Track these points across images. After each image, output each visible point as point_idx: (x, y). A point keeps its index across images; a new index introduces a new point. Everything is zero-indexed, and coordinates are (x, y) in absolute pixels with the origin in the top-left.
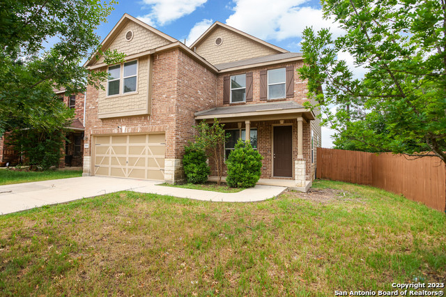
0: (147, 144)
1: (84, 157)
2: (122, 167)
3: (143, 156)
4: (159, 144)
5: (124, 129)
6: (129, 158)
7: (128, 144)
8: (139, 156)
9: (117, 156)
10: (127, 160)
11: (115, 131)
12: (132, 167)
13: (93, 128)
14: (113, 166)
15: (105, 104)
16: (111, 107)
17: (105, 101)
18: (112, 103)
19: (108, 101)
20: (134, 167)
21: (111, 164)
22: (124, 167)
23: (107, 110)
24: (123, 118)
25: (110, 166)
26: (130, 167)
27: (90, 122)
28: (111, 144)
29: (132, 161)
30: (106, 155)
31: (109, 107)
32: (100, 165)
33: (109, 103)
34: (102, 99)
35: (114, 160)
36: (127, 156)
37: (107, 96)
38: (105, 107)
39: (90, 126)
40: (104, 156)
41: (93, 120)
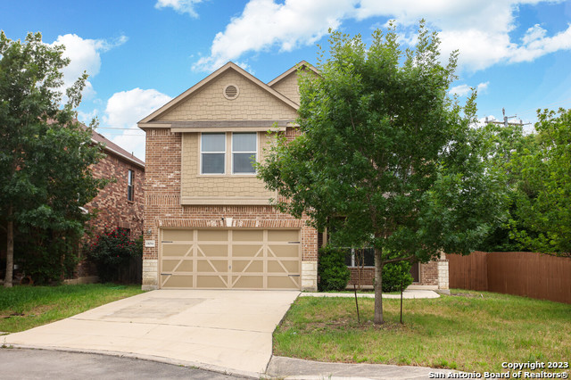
0: (265, 242)
1: (144, 261)
2: (220, 274)
3: (260, 258)
4: (286, 243)
5: (229, 222)
6: (234, 261)
7: (230, 241)
8: (252, 259)
9: (208, 258)
10: (230, 264)
11: (213, 224)
12: (240, 274)
13: (163, 217)
14: (201, 273)
15: (196, 185)
16: (210, 190)
17: (195, 180)
18: (210, 185)
19: (203, 181)
20: (243, 273)
21: (198, 271)
22: (225, 274)
23: (201, 193)
24: (227, 206)
25: (195, 273)
26: (236, 274)
27: (156, 207)
28: (196, 242)
29: (238, 266)
30: (186, 257)
31: (205, 189)
32: (173, 272)
33: (206, 185)
34: (189, 177)
35: (203, 265)
36: (230, 258)
37: (200, 174)
38: (197, 189)
39: (156, 213)
40: (182, 258)
41: (163, 206)
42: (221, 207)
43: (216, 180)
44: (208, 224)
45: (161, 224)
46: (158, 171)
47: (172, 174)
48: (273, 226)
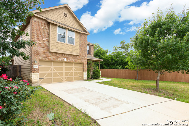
0: (74, 67)
2: (61, 77)
3: (72, 72)
4: (79, 67)
6: (65, 73)
7: (64, 66)
8: (70, 72)
9: (57, 72)
10: (64, 74)
12: (67, 77)
13: (41, 56)
14: (55, 77)
15: (56, 45)
16: (61, 48)
17: (55, 43)
18: (61, 46)
19: (58, 44)
20: (68, 76)
21: (54, 76)
22: (62, 77)
23: (57, 48)
24: (65, 54)
25: (52, 77)
26: (66, 77)
27: (38, 51)
28: (53, 66)
29: (66, 74)
30: (49, 72)
31: (59, 47)
32: (44, 78)
33: (59, 45)
34: (53, 41)
35: (55, 74)
36: (64, 72)
37: (57, 41)
38: (56, 47)
39: (38, 54)
40: (47, 72)
41: (41, 51)
42: (63, 54)
43: (63, 45)
44: (59, 60)
45: (40, 58)
46: (38, 36)
47: (45, 39)
48: (77, 62)
